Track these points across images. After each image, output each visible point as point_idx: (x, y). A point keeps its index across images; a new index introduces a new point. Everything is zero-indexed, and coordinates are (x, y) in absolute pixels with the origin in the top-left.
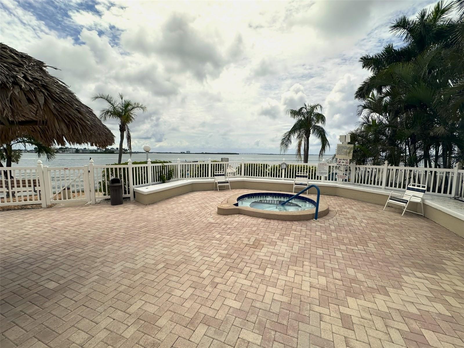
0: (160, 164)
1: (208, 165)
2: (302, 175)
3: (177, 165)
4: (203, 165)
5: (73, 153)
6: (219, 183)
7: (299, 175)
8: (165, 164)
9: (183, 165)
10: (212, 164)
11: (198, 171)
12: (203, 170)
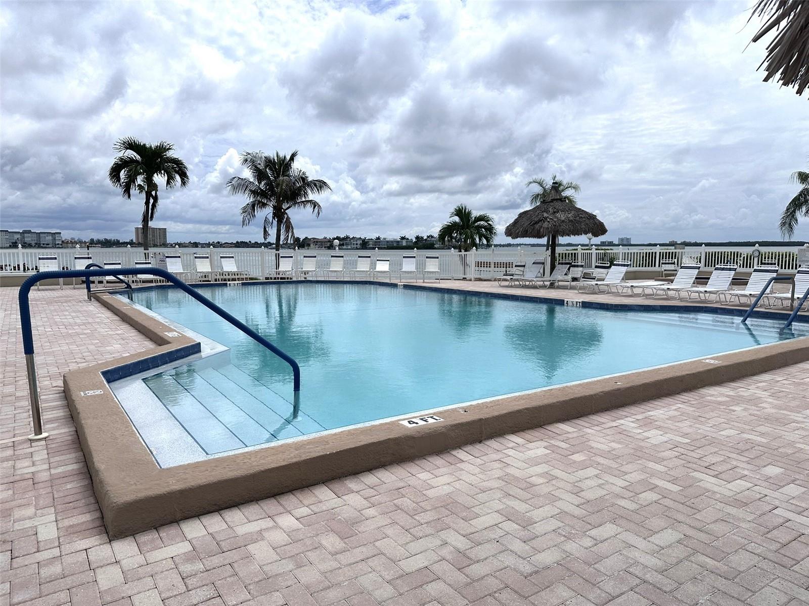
0: (603, 251)
1: (656, 253)
2: (770, 262)
3: (619, 253)
4: (649, 253)
5: (357, 249)
6: (665, 270)
7: (766, 262)
8: (607, 251)
9: (625, 253)
10: (660, 253)
11: (643, 261)
12: (649, 259)
